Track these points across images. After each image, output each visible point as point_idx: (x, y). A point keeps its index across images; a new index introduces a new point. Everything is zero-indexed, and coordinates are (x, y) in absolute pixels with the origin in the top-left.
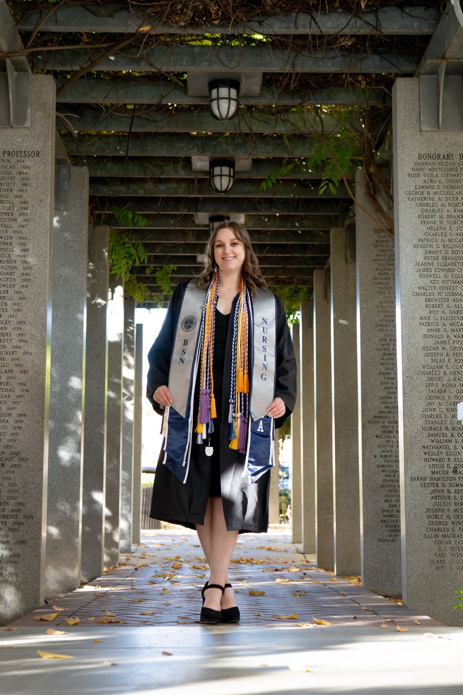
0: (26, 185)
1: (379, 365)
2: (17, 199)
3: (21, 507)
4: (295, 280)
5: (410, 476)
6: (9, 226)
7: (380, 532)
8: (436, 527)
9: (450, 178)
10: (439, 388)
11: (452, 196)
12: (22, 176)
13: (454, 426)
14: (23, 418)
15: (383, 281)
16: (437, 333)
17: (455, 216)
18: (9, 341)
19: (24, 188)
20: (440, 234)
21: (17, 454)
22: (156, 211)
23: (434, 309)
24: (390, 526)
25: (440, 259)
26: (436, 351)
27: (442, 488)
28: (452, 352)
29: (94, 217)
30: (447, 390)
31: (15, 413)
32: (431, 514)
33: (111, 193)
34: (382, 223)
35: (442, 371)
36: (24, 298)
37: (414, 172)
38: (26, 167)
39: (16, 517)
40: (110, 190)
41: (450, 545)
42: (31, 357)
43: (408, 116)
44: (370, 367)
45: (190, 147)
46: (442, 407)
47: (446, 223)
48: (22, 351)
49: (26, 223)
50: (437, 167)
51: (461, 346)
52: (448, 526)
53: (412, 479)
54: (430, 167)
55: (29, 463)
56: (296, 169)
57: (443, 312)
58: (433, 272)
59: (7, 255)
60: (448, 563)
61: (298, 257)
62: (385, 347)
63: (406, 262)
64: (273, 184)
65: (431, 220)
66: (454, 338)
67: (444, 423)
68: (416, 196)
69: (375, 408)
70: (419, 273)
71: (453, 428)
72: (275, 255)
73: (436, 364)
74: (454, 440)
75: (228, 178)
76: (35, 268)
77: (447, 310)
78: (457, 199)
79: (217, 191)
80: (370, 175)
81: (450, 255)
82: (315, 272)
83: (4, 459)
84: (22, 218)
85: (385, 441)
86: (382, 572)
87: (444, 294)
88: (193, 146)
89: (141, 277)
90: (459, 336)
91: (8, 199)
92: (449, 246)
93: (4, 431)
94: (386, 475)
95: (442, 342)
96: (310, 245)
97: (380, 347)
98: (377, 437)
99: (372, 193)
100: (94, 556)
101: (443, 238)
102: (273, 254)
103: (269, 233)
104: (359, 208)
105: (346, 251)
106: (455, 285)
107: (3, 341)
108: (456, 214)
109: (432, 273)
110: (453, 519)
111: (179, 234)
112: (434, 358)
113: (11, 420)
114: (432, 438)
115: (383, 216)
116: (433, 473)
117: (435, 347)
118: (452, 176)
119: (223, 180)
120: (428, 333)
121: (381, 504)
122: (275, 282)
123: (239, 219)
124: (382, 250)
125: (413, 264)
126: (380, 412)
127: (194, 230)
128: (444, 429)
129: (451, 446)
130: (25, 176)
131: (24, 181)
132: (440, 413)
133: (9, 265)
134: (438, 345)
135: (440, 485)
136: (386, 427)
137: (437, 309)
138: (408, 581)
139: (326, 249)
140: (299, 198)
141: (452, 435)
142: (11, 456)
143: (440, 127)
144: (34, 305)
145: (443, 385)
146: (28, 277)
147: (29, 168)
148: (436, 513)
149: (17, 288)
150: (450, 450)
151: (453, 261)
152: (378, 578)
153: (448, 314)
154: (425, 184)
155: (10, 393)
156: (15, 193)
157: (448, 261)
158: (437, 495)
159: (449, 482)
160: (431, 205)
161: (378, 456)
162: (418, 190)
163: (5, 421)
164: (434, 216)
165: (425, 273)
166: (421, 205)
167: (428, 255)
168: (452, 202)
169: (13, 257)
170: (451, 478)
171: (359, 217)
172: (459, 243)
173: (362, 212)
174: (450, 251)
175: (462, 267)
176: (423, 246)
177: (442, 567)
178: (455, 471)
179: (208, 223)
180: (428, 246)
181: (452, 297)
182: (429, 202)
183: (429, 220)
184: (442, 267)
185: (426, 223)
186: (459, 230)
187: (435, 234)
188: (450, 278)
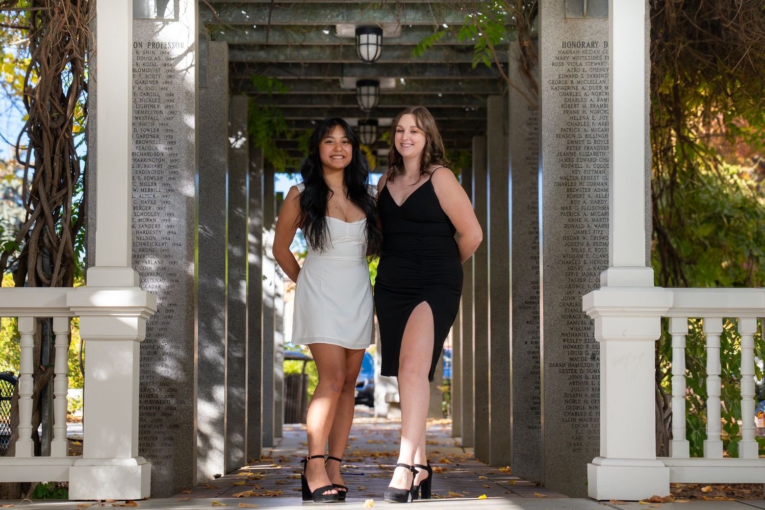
0: (171, 77)
1: (531, 248)
2: (163, 91)
3: (174, 393)
5: (549, 362)
6: (156, 118)
7: (530, 419)
8: (574, 412)
9: (594, 67)
10: (579, 277)
11: (596, 85)
12: (167, 68)
14: (174, 308)
15: (536, 161)
16: (578, 223)
17: (598, 105)
18: (158, 233)
19: (170, 80)
20: (583, 123)
21: (169, 342)
22: (296, 76)
23: (576, 199)
25: (582, 149)
26: (577, 241)
27: (580, 374)
28: (593, 241)
30: (587, 278)
31: (165, 303)
32: (569, 399)
34: (536, 99)
35: (582, 260)
36: (172, 190)
37: (558, 61)
38: (170, 59)
39: (169, 402)
40: (248, 57)
41: (587, 429)
42: (180, 248)
43: (553, 3)
44: (521, 251)
45: (335, 14)
46: (582, 295)
47: (589, 113)
48: (171, 242)
49: (172, 115)
50: (581, 55)
51: (601, 235)
52: (585, 411)
53: (551, 365)
54: (574, 55)
55: (180, 351)
56: (449, 35)
57: (585, 202)
59: (154, 148)
60: (585, 445)
63: (548, 152)
65: (574, 109)
66: (594, 227)
68: (559, 85)
69: (526, 293)
70: (561, 163)
73: (576, 254)
74: (592, 327)
75: (375, 46)
76: (181, 160)
77: (588, 200)
78: (600, 88)
79: (363, 59)
80: (523, 49)
81: (593, 145)
83: (156, 347)
84: (168, 110)
85: (536, 327)
87: (585, 184)
88: (338, 13)
90: (599, 226)
91: (154, 91)
92: (592, 135)
93: (156, 320)
94: (537, 362)
95: (582, 232)
97: (532, 230)
98: (528, 323)
99: (526, 68)
101: (586, 127)
104: (511, 86)
105: (504, 121)
106: (596, 175)
107: (152, 232)
108: (599, 103)
109: (574, 163)
110: (590, 404)
112: (574, 247)
113: (162, 310)
114: (572, 326)
116: (571, 359)
117: (576, 237)
118: (596, 64)
119: (370, 49)
120: (569, 223)
121: (532, 391)
124: (535, 128)
125: (555, 154)
126: (532, 298)
128: (583, 317)
129: (590, 333)
130: (170, 68)
131: (169, 73)
132: (580, 301)
133: (156, 157)
134: (579, 235)
135: (578, 371)
136: (537, 312)
137: (578, 199)
138: (546, 463)
140: (453, 63)
141: (591, 323)
142: (163, 344)
143: (585, 14)
144: (182, 197)
145: (584, 274)
146: (176, 170)
147: (173, 60)
148: (573, 398)
149: (165, 180)
150: (589, 338)
151: (595, 151)
152: (527, 465)
153: (589, 204)
154: (568, 73)
155: (160, 283)
156: (161, 86)
157: (591, 151)
158: (575, 380)
159: (587, 368)
160: (575, 94)
161: (529, 342)
162: (562, 79)
164: (577, 106)
165: (567, 163)
166: (564, 94)
167: (571, 145)
168: (595, 90)
169: (161, 150)
170: (588, 365)
171: (512, 94)
172: (601, 133)
173: (515, 89)
174: (592, 141)
175: (604, 157)
176: (565, 136)
177: (579, 449)
178: (593, 358)
179: (354, 87)
180: (570, 136)
181: (593, 188)
182: (572, 91)
183: (572, 109)
184: (585, 157)
185: (569, 112)
186: (601, 120)
187: (577, 124)
188: (592, 168)
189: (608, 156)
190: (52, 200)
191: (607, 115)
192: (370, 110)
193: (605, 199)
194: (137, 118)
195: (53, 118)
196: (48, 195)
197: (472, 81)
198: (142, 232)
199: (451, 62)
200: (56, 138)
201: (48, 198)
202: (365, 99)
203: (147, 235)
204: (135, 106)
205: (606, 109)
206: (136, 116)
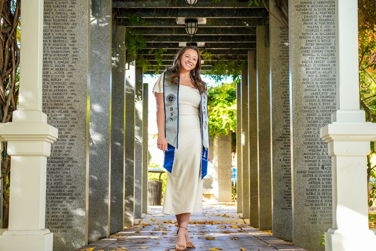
0: (74, 3)
1: (283, 107)
2: (69, 12)
3: (74, 189)
4: (238, 57)
5: (297, 170)
6: (65, 27)
7: (283, 204)
8: (312, 200)
10: (314, 120)
11: (322, 8)
13: (322, 141)
14: (74, 139)
15: (285, 58)
16: (313, 88)
17: (324, 20)
18: (66, 94)
19: (73, 5)
20: (315, 30)
21: (71, 159)
22: (153, 17)
23: (311, 74)
24: (289, 201)
25: (315, 45)
26: (312, 99)
27: (315, 177)
28: (322, 99)
29: (116, 21)
30: (319, 121)
31: (69, 136)
32: (309, 192)
33: (126, 6)
34: (285, 23)
35: (315, 110)
36: (74, 69)
39: (71, 194)
40: (126, 4)
41: (320, 210)
42: (78, 103)
44: (277, 108)
46: (315, 131)
47: (318, 24)
48: (73, 100)
49: (74, 25)
51: (327, 95)
52: (318, 199)
53: (298, 172)
55: (78, 164)
57: (316, 76)
59: (64, 45)
60: (318, 220)
61: (239, 43)
62: (286, 96)
63: (295, 47)
66: (322, 91)
67: (316, 140)
68: (301, 8)
69: (280, 132)
70: (302, 53)
71: (322, 143)
72: (225, 42)
73: (312, 106)
74: (322, 150)
76: (80, 52)
77: (319, 75)
78: (325, 10)
79: (188, 4)
81: (321, 42)
82: (249, 52)
83: (64, 162)
84: (72, 23)
85: (286, 151)
86: (284, 227)
87: (317, 65)
89: (146, 56)
90: (325, 90)
91: (64, 12)
92: (320, 37)
93: (64, 145)
94: (287, 171)
95: (315, 94)
96: (246, 36)
97: (283, 96)
98: (281, 149)
99: (279, 5)
100: (118, 219)
101: (317, 32)
102: (224, 41)
103: (219, 30)
104: (271, 15)
105: (266, 39)
106: (323, 60)
107: (62, 94)
108: (324, 18)
109: (310, 53)
110: (321, 195)
111: (168, 30)
112: (311, 102)
113: (68, 140)
114: (310, 149)
115: (285, 19)
116: (310, 169)
117: (312, 96)
120: (308, 88)
121: (284, 188)
122: (226, 58)
123: (202, 20)
124: (284, 40)
125: (299, 48)
126: (283, 135)
127: (176, 28)
128: (316, 143)
129: (321, 153)
132: (314, 134)
133: (65, 50)
135: (314, 176)
136: (286, 143)
137: (313, 74)
138: (295, 230)
139: (254, 38)
140: (238, 8)
141: (321, 147)
142: (68, 160)
144: (80, 73)
145: (317, 118)
146: (76, 57)
148: (311, 192)
149: (70, 64)
150: (320, 156)
151: (323, 46)
152: (282, 230)
153: (319, 77)
155: (67, 124)
156: (68, 8)
157: (320, 46)
158: (312, 181)
159: (319, 174)
160: (310, 13)
161: (282, 160)
162: (302, 4)
163: (64, 140)
164: (311, 20)
165: (306, 53)
166: (304, 13)
167: (308, 43)
168: (322, 11)
169: (67, 46)
170: (320, 172)
171: (271, 20)
172: (326, 35)
173: (273, 17)
174: (321, 40)
175: (328, 50)
176: (305, 37)
177: (315, 222)
178: (323, 168)
179: (184, 23)
180: (308, 37)
181: (321, 67)
182: (308, 11)
183: (309, 22)
184: (316, 50)
185: (307, 24)
186: (326, 28)
187: (312, 30)
188: (321, 56)
189: (330, 49)
190: (4, 75)
191: (329, 25)
192: (192, 35)
193: (328, 74)
194: (54, 27)
195: (4, 28)
196: (1, 72)
197: (248, 19)
198: (56, 94)
199: (237, 8)
200: (7, 38)
201: (1, 74)
202: (190, 30)
203: (59, 96)
204: (53, 20)
205: (329, 22)
206: (53, 26)
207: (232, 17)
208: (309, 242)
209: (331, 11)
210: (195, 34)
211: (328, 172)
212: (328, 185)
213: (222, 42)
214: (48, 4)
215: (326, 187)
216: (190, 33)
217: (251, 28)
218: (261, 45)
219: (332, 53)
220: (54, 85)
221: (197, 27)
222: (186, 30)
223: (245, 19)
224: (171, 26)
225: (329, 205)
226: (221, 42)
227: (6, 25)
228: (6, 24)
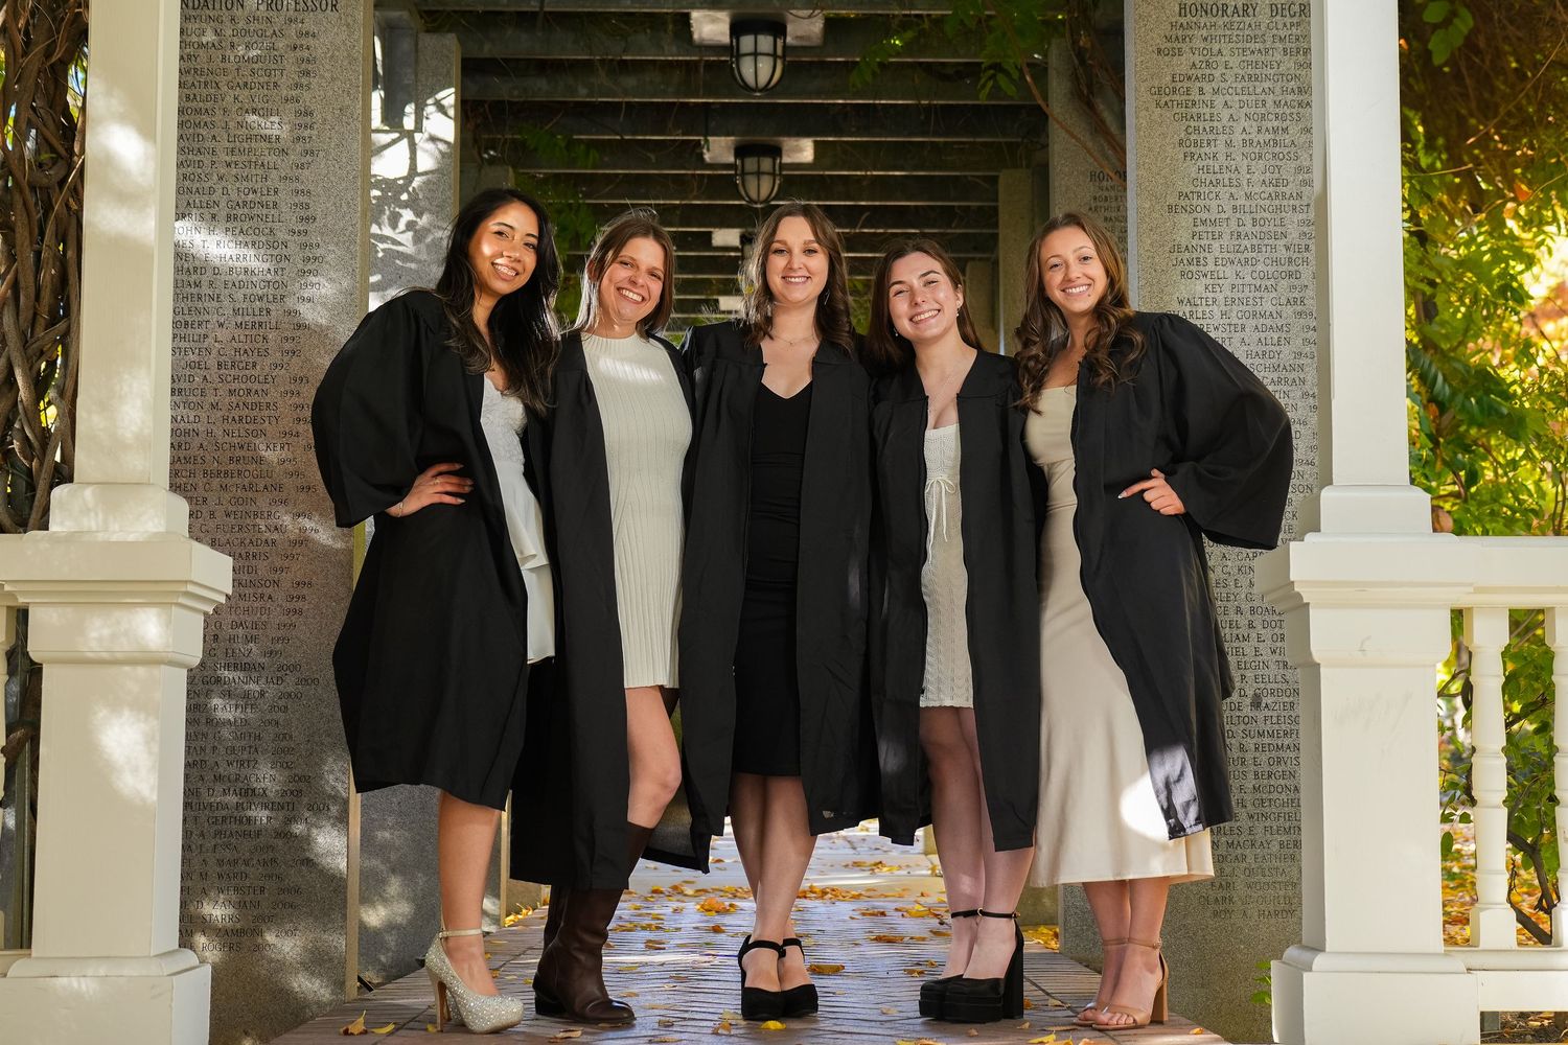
0: (307, 73)
2: (289, 105)
3: (302, 785)
6: (272, 165)
9: (1250, 58)
11: (1253, 97)
12: (299, 53)
13: (1255, 604)
14: (305, 591)
17: (1259, 142)
18: (273, 420)
19: (304, 81)
20: (1227, 182)
21: (292, 669)
22: (618, 134)
25: (1226, 237)
29: (479, 148)
31: (286, 579)
33: (516, 93)
34: (1107, 159)
36: (306, 326)
37: (1168, 45)
38: (307, 33)
39: (291, 806)
40: (512, 88)
41: (1244, 865)
46: (1229, 563)
47: (1239, 158)
48: (302, 441)
49: (309, 158)
50: (1221, 32)
54: (1204, 33)
55: (319, 688)
56: (922, 40)
58: (1211, 267)
59: (267, 231)
60: (1240, 903)
63: (1151, 245)
64: (874, 74)
65: (1207, 150)
67: (1232, 597)
68: (1174, 97)
70: (1178, 267)
71: (1253, 610)
72: (881, 231)
74: (1254, 635)
75: (771, 59)
76: (329, 259)
78: (1264, 105)
79: (746, 87)
80: (1080, 54)
81: (1249, 228)
82: (969, 266)
83: (264, 680)
84: (299, 147)
87: (1234, 314)
91: (269, 105)
92: (1247, 209)
93: (264, 618)
96: (959, 207)
99: (1085, 92)
101: (1233, 190)
102: (878, 228)
103: (865, 183)
104: (1057, 126)
105: (1033, 220)
106: (1258, 294)
107: (259, 420)
108: (1261, 138)
109: (1208, 268)
110: (1250, 807)
111: (671, 185)
113: (280, 596)
115: (1109, 143)
118: (1253, 52)
119: (760, 65)
123: (800, 150)
124: (1106, 219)
125: (1167, 249)
127: (702, 176)
128: (1232, 612)
129: (1248, 648)
130: (306, 54)
131: (304, 66)
132: (1225, 576)
133: (271, 251)
139: (990, 216)
140: (929, 104)
141: (1251, 625)
142: (279, 675)
144: (328, 341)
146: (315, 280)
147: (314, 36)
149: (289, 304)
150: (1246, 658)
151: (1255, 242)
154: (1193, 71)
155: (276, 535)
156: (284, 93)
157: (1246, 242)
159: (1242, 727)
160: (1207, 117)
162: (1179, 85)
163: (266, 598)
164: (1212, 143)
165: (1193, 268)
166: (1184, 117)
167: (1201, 228)
168: (1253, 110)
169: (281, 236)
170: (1246, 719)
171: (1056, 146)
172: (1268, 202)
173: (1063, 134)
174: (1248, 219)
175: (1274, 255)
176: (1188, 209)
177: (1226, 911)
178: (1256, 703)
179: (731, 159)
180: (1199, 209)
181: (1252, 322)
182: (1201, 111)
183: (1203, 150)
184: (1232, 256)
185: (1196, 157)
186: (1268, 174)
187: (1215, 183)
188: (1249, 279)
189: (1282, 253)
190: (34, 346)
191: (1279, 163)
192: (761, 203)
193: (1278, 348)
194: (229, 165)
195: (40, 165)
196: (26, 337)
197: (967, 146)
198: (237, 418)
199: (927, 102)
200: (48, 208)
201: (27, 342)
202: (752, 183)
203: (247, 426)
204: (226, 137)
205: (1277, 150)
206: (228, 159)
207: (910, 135)
208: (1203, 986)
209: (1288, 112)
210: (774, 199)
211: (1275, 720)
212: (1274, 768)
213: (872, 231)
214: (210, 77)
215: (1270, 776)
216: (754, 196)
217: (977, 180)
218: (1015, 240)
219: (1290, 268)
220: (228, 386)
221: (780, 174)
222: (737, 185)
223: (956, 146)
224: (684, 168)
225: (1278, 847)
226: (866, 230)
227: (45, 156)
228: (46, 153)
